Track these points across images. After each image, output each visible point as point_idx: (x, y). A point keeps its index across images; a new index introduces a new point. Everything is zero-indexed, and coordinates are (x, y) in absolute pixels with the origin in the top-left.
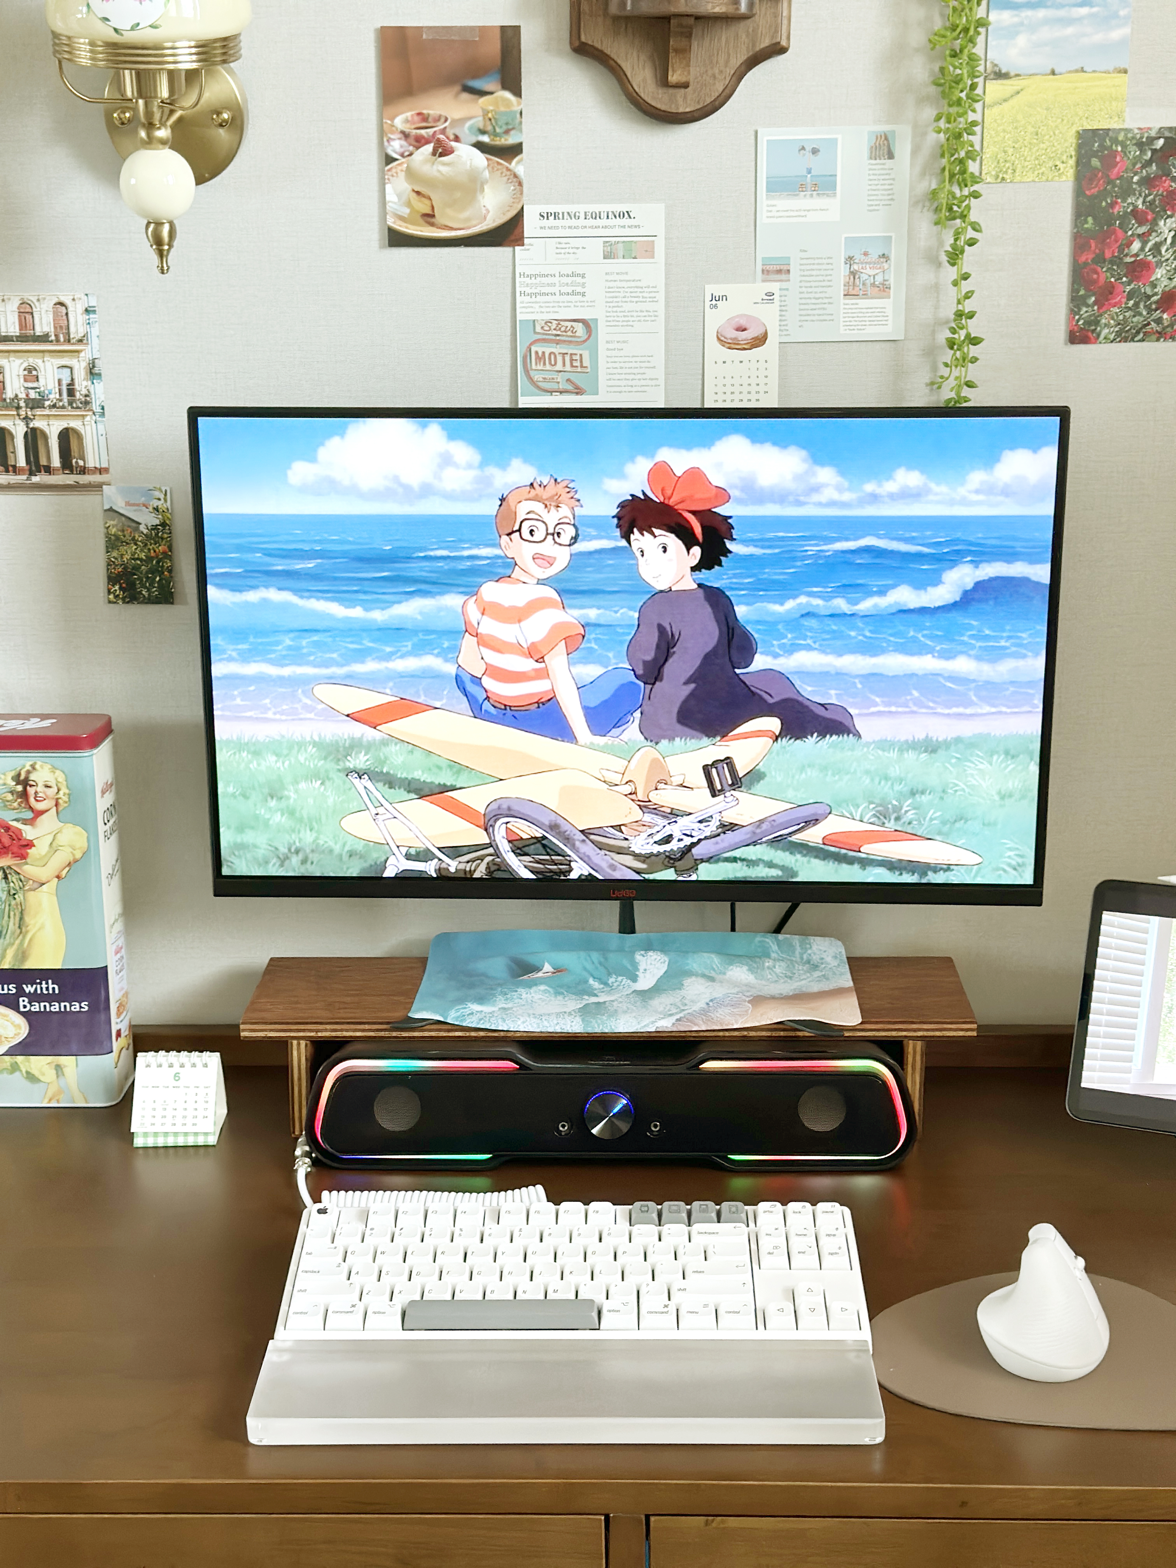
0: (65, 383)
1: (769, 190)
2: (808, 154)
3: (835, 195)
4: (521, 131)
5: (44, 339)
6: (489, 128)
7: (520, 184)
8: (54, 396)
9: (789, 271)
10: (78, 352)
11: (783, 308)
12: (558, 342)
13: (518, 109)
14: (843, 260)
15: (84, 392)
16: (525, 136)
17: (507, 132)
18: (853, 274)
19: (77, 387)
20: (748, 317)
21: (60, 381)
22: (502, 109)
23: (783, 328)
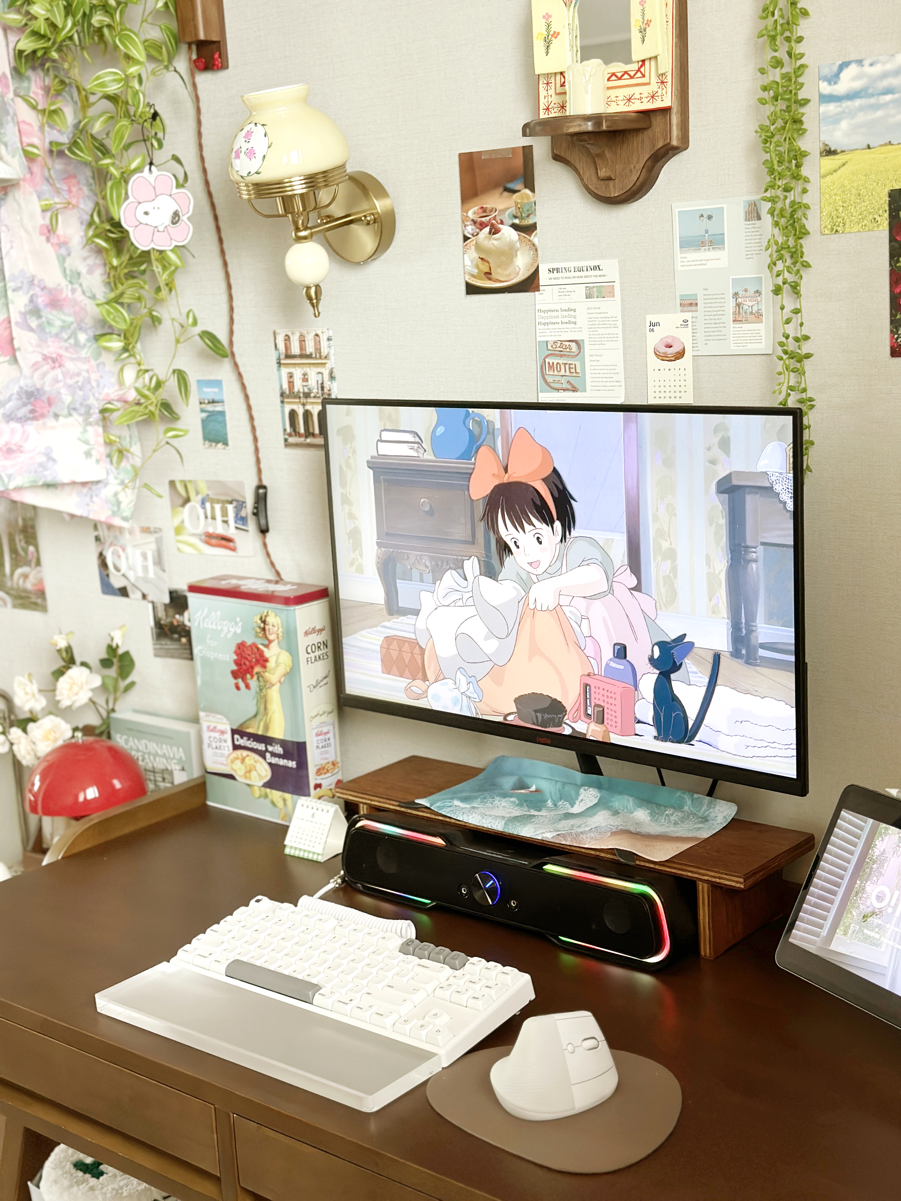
0: (320, 382)
1: (681, 247)
2: (705, 219)
3: (724, 249)
4: (535, 215)
5: (309, 356)
6: (519, 214)
7: (536, 250)
8: (315, 391)
9: (697, 304)
10: (325, 364)
11: (695, 331)
12: (561, 356)
13: (533, 200)
14: (731, 295)
15: (328, 388)
16: (539, 218)
17: (528, 216)
18: (738, 305)
19: (325, 385)
20: (673, 338)
21: (318, 381)
22: (526, 201)
23: (695, 345)
